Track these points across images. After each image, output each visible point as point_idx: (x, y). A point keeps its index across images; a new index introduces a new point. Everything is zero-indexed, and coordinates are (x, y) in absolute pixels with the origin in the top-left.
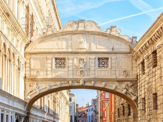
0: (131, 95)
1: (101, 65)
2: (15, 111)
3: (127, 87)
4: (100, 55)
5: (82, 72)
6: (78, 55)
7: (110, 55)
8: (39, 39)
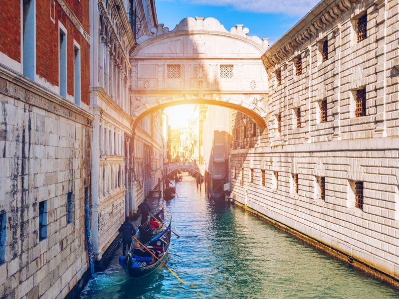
0: (261, 110)
1: (223, 75)
2: (125, 130)
3: (256, 101)
4: (223, 61)
5: (200, 83)
6: (195, 61)
7: (235, 61)
8: (147, 40)
